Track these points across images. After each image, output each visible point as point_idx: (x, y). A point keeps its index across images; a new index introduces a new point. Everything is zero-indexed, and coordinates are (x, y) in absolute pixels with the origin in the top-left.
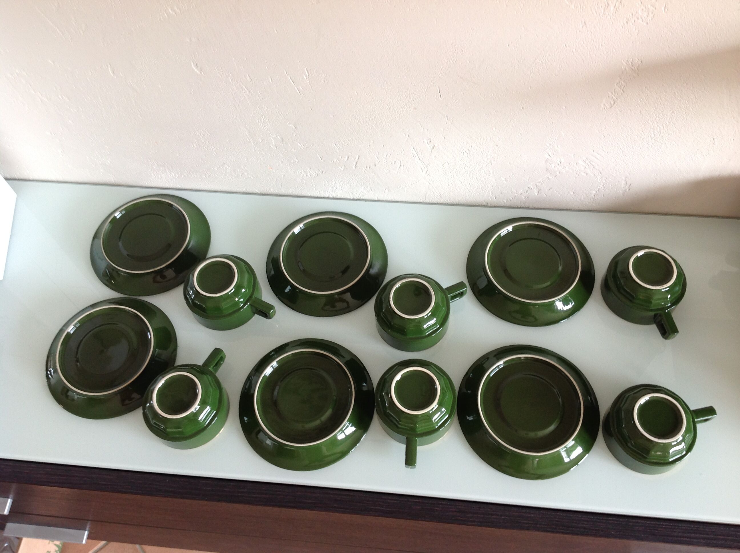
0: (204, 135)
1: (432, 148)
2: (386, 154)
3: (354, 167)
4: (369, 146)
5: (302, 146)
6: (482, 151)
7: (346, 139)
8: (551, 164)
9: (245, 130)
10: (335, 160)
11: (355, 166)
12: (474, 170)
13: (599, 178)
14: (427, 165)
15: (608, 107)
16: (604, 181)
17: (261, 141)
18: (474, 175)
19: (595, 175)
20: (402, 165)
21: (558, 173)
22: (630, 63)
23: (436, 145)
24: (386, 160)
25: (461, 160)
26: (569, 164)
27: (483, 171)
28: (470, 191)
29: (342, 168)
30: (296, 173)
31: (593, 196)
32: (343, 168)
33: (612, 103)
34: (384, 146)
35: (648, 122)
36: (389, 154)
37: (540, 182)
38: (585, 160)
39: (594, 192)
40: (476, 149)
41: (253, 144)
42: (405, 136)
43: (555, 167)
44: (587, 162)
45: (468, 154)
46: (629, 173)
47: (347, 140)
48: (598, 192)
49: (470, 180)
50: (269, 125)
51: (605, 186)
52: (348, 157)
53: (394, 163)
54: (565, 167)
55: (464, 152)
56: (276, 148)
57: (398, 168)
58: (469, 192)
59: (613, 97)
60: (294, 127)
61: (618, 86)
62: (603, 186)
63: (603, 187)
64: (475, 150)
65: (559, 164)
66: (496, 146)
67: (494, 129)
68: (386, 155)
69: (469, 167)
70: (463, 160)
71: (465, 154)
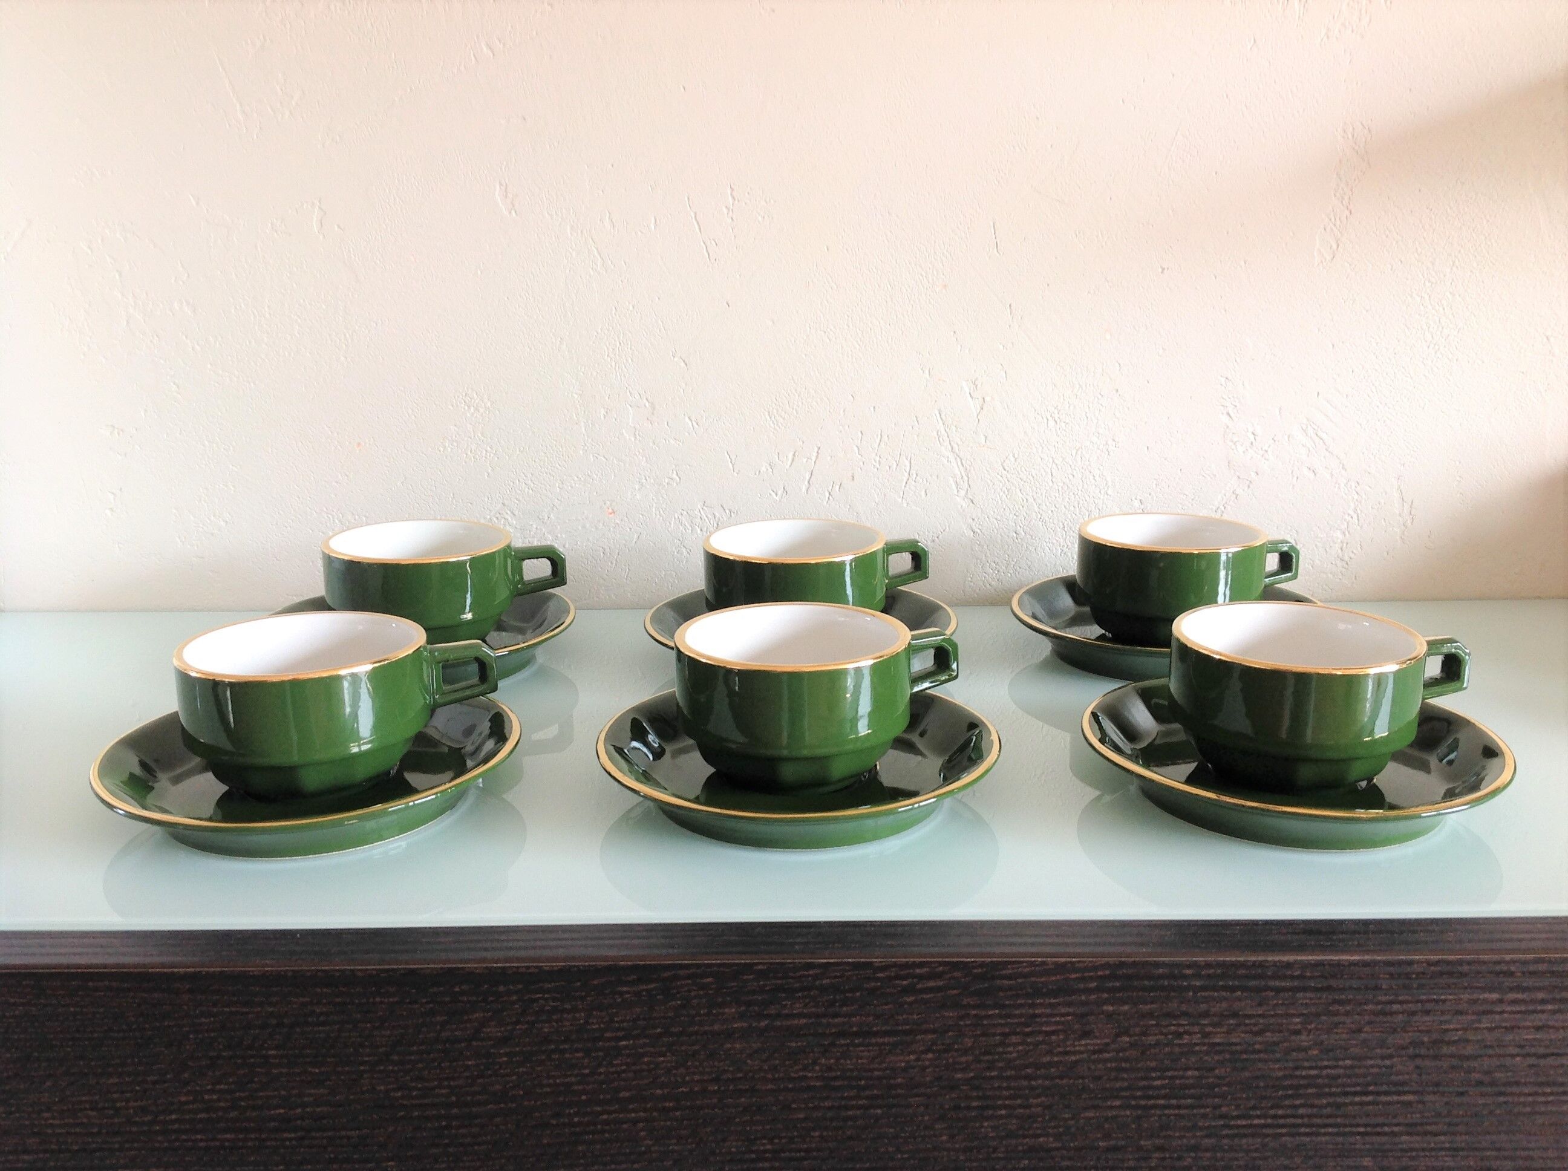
0: (477, 409)
1: (979, 409)
2: (880, 436)
3: (804, 489)
4: (842, 412)
5: (695, 424)
6: (1087, 410)
7: (794, 391)
8: (1235, 444)
9: (574, 381)
10: (763, 469)
11: (806, 483)
12: (1071, 477)
13: (1342, 485)
14: (968, 467)
15: (1329, 258)
16: (1356, 497)
17: (602, 417)
18: (1071, 494)
19: (1332, 475)
20: (913, 472)
21: (1253, 474)
22: (1350, 137)
23: (988, 399)
24: (877, 458)
25: (1041, 441)
26: (1273, 441)
27: (1092, 477)
28: (1065, 554)
29: (776, 494)
30: (668, 524)
31: (1340, 551)
32: (779, 493)
33: (1335, 246)
34: (877, 408)
35: (1411, 296)
36: (885, 438)
37: (1219, 508)
38: (1304, 427)
39: (1338, 534)
40: (1075, 407)
41: (583, 428)
42: (922, 372)
43: (1244, 452)
44: (1310, 431)
45: (1056, 422)
46: (1402, 462)
47: (797, 395)
48: (1347, 533)
49: (1064, 514)
50: (630, 361)
51: (1359, 511)
52: (794, 455)
53: (895, 465)
54: (1266, 451)
55: (1049, 417)
56: (633, 439)
57: (903, 487)
58: (1063, 555)
59: (1334, 228)
60: (683, 364)
61: (1338, 199)
62: (1355, 511)
63: (1355, 516)
64: (1071, 407)
65: (1252, 443)
66: (1114, 392)
67: (1108, 337)
68: (878, 441)
69: (1060, 468)
70: (1046, 442)
71: (1052, 423)
